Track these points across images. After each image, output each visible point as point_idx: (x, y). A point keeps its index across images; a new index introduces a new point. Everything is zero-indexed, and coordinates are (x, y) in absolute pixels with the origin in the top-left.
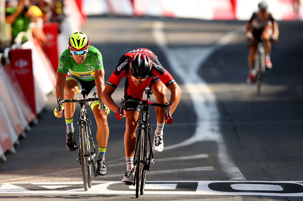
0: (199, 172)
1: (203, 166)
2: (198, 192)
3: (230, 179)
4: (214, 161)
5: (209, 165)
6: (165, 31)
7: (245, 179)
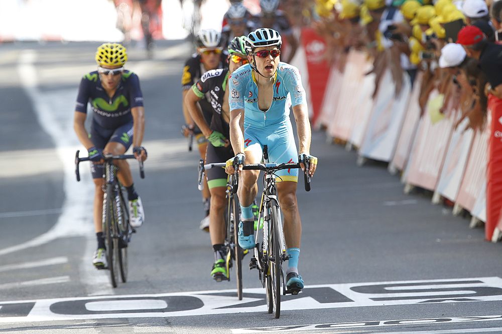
0: (44, 285)
1: (54, 275)
2: (32, 318)
3: (89, 295)
4: (74, 268)
5: (64, 275)
6: (37, 64)
7: (112, 294)
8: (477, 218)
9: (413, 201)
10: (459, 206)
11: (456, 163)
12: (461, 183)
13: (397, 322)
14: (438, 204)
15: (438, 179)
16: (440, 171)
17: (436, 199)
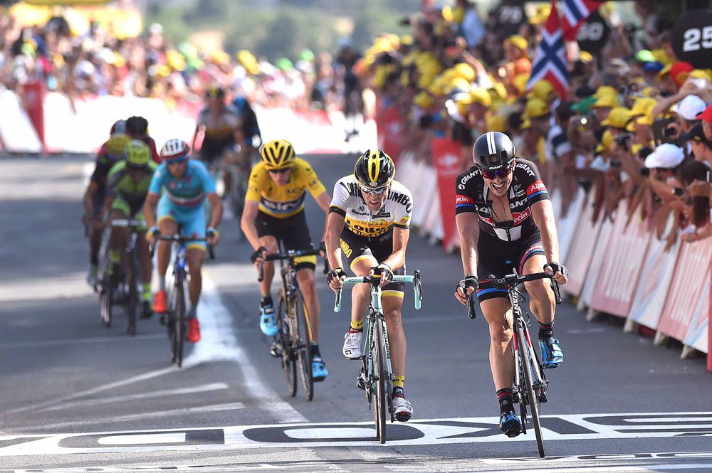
4: (241, 393)
7: (306, 421)
8: (689, 347)
9: (600, 329)
10: (662, 334)
11: (655, 287)
12: (664, 308)
13: (673, 455)
14: (632, 333)
15: (631, 304)
16: (633, 295)
17: (628, 327)
